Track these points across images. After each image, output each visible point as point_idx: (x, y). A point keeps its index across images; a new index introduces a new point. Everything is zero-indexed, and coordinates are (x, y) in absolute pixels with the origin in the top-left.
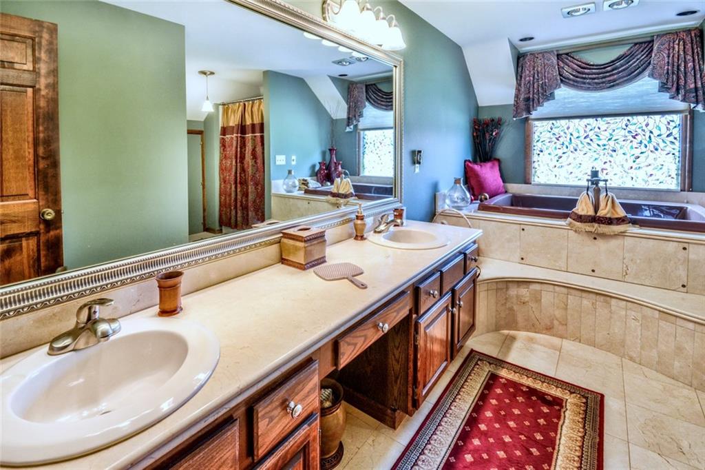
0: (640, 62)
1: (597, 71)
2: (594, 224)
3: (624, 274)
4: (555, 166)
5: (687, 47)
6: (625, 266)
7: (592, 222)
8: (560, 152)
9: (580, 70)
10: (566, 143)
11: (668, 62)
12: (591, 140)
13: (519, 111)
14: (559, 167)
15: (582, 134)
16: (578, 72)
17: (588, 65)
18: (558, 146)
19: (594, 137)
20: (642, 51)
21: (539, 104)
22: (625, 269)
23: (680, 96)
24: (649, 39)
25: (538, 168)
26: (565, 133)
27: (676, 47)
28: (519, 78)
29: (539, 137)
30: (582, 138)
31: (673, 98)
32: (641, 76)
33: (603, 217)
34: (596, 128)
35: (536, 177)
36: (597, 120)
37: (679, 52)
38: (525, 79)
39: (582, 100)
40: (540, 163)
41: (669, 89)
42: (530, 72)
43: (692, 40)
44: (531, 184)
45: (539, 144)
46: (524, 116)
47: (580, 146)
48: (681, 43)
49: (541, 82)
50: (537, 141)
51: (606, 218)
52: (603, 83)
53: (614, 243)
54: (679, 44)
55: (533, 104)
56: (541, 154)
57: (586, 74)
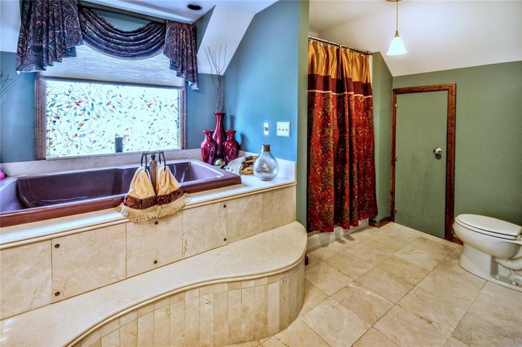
0: (156, 39)
1: (122, 37)
2: (156, 206)
3: (184, 250)
4: (76, 135)
5: (188, 37)
6: (184, 241)
7: (153, 205)
8: (81, 119)
9: (104, 30)
10: (88, 109)
11: (176, 45)
12: (114, 107)
13: (26, 62)
14: (80, 136)
15: (105, 101)
16: (102, 33)
17: (112, 27)
18: (79, 112)
19: (116, 104)
20: (157, 30)
21: (56, 58)
22: (184, 245)
23: (184, 74)
24: (163, 21)
25: (54, 138)
26: (86, 98)
27: (181, 35)
28: (25, 17)
29: (53, 100)
30: (104, 105)
31: (178, 75)
32: (157, 52)
33: (164, 196)
34: (118, 95)
35: (52, 150)
36: (118, 88)
37: (183, 39)
38: (35, 22)
39: (104, 64)
40: (56, 132)
41: (177, 67)
42: (42, 14)
43: (191, 33)
44: (45, 159)
45: (54, 109)
46: (34, 71)
47: (103, 113)
48: (184, 32)
49: (58, 32)
50: (52, 105)
51: (166, 195)
52: (126, 50)
53: (174, 221)
54: (183, 33)
55: (48, 56)
56: (58, 121)
57: (110, 37)
